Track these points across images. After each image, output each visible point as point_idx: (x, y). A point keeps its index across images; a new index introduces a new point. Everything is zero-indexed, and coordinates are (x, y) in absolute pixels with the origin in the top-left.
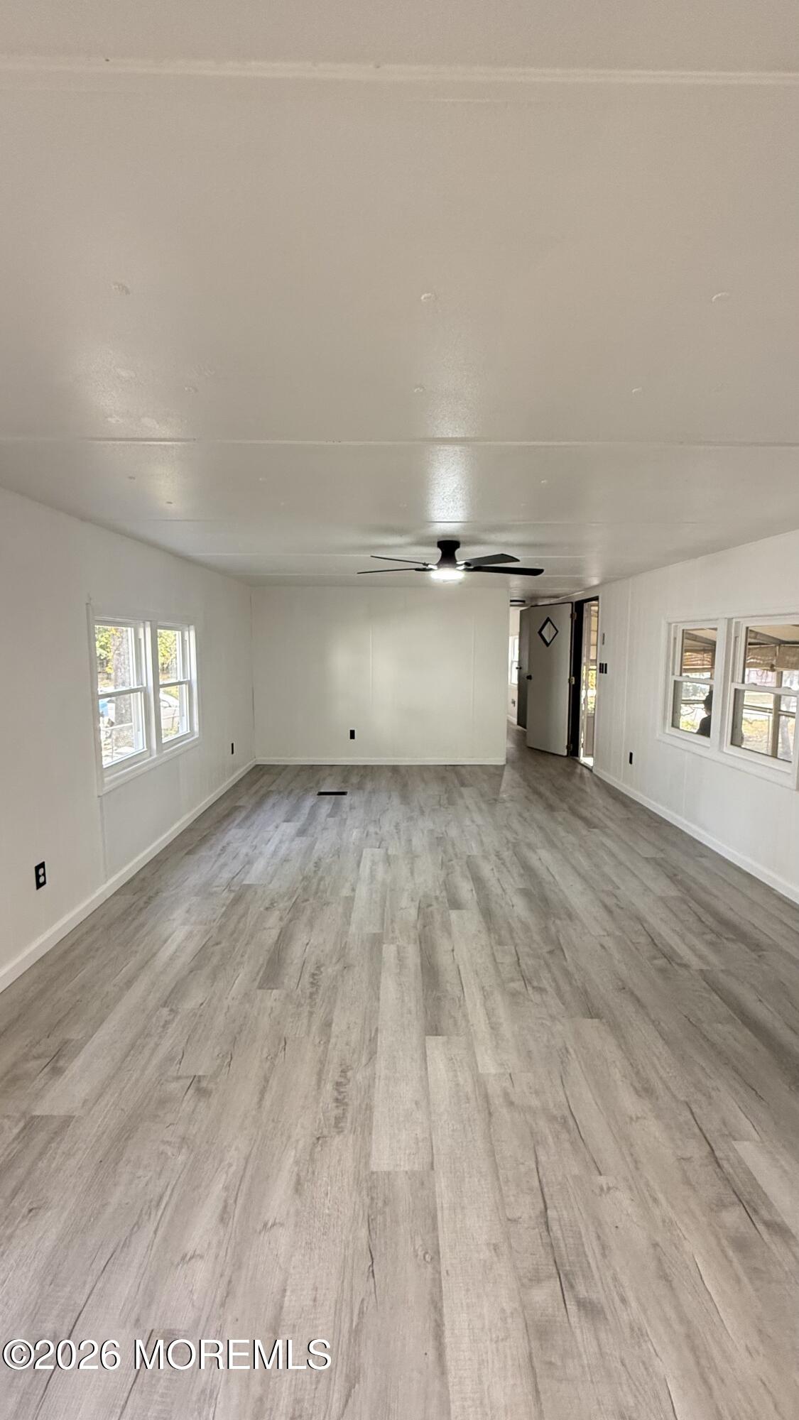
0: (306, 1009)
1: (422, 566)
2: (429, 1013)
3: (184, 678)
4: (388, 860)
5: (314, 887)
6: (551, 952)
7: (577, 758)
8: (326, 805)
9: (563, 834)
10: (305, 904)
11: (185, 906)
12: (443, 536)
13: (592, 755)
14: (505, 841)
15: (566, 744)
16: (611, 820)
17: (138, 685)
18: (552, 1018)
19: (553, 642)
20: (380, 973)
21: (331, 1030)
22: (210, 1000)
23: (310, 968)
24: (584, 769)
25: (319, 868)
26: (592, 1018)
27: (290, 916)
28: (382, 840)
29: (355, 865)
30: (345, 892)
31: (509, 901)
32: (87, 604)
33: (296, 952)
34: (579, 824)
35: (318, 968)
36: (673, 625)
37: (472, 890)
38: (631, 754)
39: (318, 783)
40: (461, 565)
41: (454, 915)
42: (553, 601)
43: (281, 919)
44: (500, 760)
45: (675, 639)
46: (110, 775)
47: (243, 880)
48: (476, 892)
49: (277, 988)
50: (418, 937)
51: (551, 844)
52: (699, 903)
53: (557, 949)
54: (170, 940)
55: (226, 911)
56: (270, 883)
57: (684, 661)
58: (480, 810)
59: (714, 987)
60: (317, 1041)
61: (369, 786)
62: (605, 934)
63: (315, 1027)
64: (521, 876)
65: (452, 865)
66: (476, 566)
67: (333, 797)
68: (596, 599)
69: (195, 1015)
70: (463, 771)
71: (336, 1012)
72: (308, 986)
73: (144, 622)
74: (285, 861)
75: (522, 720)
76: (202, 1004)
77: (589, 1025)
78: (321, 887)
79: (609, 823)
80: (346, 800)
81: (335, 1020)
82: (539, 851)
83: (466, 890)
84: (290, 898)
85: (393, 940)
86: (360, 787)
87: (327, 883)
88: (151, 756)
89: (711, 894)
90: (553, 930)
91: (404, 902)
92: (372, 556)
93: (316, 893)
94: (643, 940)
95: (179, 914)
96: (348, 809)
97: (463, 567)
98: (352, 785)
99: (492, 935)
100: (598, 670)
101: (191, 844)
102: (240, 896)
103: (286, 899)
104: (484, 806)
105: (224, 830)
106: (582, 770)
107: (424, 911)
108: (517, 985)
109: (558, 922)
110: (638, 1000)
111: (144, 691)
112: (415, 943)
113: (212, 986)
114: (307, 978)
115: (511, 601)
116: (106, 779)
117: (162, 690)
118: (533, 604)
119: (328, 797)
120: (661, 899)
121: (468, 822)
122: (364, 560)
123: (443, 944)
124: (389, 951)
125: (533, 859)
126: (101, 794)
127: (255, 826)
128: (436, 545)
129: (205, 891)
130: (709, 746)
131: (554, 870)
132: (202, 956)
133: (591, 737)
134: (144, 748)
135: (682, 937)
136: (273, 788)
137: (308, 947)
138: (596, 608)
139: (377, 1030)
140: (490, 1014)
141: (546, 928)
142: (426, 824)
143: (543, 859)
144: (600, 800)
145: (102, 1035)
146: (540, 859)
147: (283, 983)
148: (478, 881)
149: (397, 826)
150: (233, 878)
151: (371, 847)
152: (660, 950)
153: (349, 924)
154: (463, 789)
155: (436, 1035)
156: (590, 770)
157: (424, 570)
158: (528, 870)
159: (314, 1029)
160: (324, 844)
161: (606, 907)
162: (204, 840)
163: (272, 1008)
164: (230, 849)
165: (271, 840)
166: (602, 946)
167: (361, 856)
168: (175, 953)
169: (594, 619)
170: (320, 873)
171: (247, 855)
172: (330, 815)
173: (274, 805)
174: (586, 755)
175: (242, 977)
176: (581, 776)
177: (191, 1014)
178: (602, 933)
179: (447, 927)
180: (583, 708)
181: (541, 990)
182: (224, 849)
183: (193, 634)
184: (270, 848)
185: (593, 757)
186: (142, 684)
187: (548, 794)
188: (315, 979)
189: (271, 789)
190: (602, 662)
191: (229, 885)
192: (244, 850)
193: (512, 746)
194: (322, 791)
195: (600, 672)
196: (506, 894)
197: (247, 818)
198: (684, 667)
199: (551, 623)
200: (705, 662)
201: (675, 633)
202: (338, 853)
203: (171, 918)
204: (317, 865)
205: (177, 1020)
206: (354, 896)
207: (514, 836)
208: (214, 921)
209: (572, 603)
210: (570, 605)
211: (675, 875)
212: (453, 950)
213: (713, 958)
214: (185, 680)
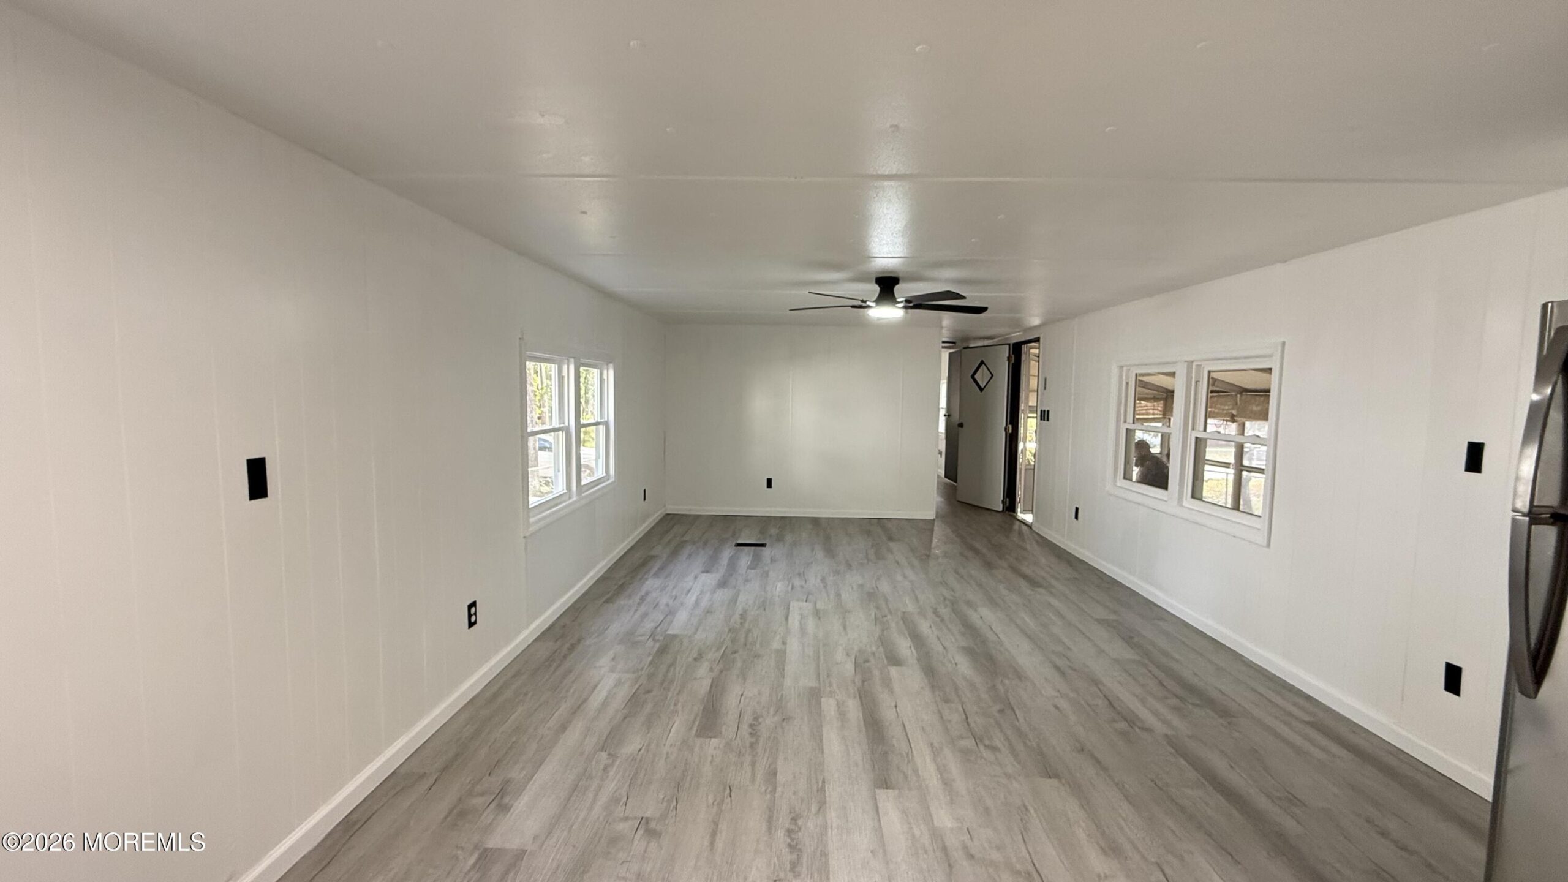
0: (748, 759)
1: (859, 303)
2: (876, 767)
3: (601, 418)
4: (817, 614)
5: (742, 640)
6: (1001, 711)
7: (1015, 514)
8: (746, 557)
9: (1005, 592)
10: (735, 655)
11: (611, 654)
12: (883, 272)
13: (1032, 511)
14: (942, 599)
15: (1002, 498)
16: (1057, 579)
17: (560, 424)
18: (1008, 776)
19: (986, 387)
20: (822, 726)
21: (776, 779)
22: (649, 745)
23: (748, 719)
24: (1022, 524)
25: (745, 620)
26: (1050, 777)
27: (721, 666)
28: (809, 594)
29: (783, 619)
30: (776, 645)
31: (952, 659)
32: (520, 339)
33: (731, 702)
34: (1023, 584)
35: (756, 719)
36: (1125, 369)
37: (910, 647)
38: (1077, 509)
39: (734, 534)
40: (901, 302)
41: (893, 671)
42: (987, 342)
43: (711, 670)
44: (931, 515)
45: (1127, 383)
46: (534, 516)
47: (666, 631)
48: (915, 649)
49: (715, 737)
50: (857, 692)
51: (993, 602)
52: (1159, 666)
53: (1007, 707)
54: (599, 686)
55: (653, 660)
56: (695, 633)
57: (1137, 409)
58: (913, 567)
59: (1181, 752)
60: (763, 789)
61: (789, 538)
62: (1059, 695)
63: (759, 775)
64: (963, 634)
65: (887, 621)
66: (915, 304)
67: (753, 548)
68: (1037, 340)
69: (634, 759)
70: (889, 525)
71: (780, 762)
72: (747, 736)
73: (568, 360)
74: (708, 612)
75: (951, 470)
76: (640, 750)
77: (1048, 785)
78: (750, 639)
79: (1053, 582)
80: (766, 552)
81: (779, 769)
82: (980, 609)
83: (904, 647)
84: (718, 649)
85: (832, 694)
86: (780, 539)
87: (755, 635)
88: (570, 498)
89: (1173, 659)
90: (1000, 687)
91: (839, 656)
92: (810, 293)
93: (745, 645)
94: (1101, 702)
95: (604, 662)
96: (769, 561)
97: (901, 305)
98: (771, 536)
99: (937, 693)
100: (1039, 418)
101: (609, 592)
102: (666, 647)
103: (714, 650)
104: (916, 562)
105: (641, 579)
106: (1020, 526)
107: (861, 664)
108: (969, 743)
109: (1007, 682)
110: (1098, 762)
111: (566, 430)
112: (855, 697)
113: (648, 733)
114: (745, 729)
115: (944, 342)
116: (532, 520)
117: (583, 430)
118: (965, 345)
119: (746, 548)
120: (1116, 661)
121: (899, 578)
122: (802, 296)
123: (885, 701)
124: (829, 706)
125: (974, 617)
126: (527, 534)
127: (672, 577)
128: (874, 280)
129: (629, 639)
130: (1165, 499)
131: (997, 628)
132: (634, 702)
133: (1030, 489)
134: (563, 490)
135: (1143, 701)
136: (687, 538)
137: (742, 698)
138: (1036, 351)
139: (824, 782)
140: (941, 770)
141: (994, 687)
142: (854, 578)
143: (985, 616)
144: (1044, 559)
145: (544, 775)
146: (981, 617)
147: (721, 733)
148: (917, 638)
149: (823, 580)
150: (656, 628)
151: (798, 600)
152: (1119, 713)
153: (783, 677)
154: (891, 544)
155: (887, 788)
156: (1029, 526)
157: (860, 307)
158: (969, 629)
159: (759, 777)
160: (748, 596)
161: (1057, 668)
162: (622, 588)
163: (712, 756)
164: (649, 599)
165: (692, 591)
166: (1057, 708)
167: (788, 609)
168: (606, 699)
169: (1034, 364)
170: (747, 625)
171: (667, 605)
172: (750, 568)
173: (690, 555)
174: (1024, 511)
175: (678, 728)
176: (1020, 533)
177: (630, 759)
178: (1056, 694)
179: (887, 682)
180: (1020, 460)
181: (994, 749)
182: (642, 599)
183: (611, 372)
184: (692, 599)
185: (1032, 513)
186: (564, 423)
187: (984, 551)
188: (754, 730)
189: (685, 538)
190: (1043, 409)
191: (652, 635)
192: (664, 600)
193: (942, 500)
194: (740, 542)
195: (1041, 419)
196: (947, 651)
197: (662, 568)
198: (1137, 417)
199: (985, 365)
200: (1156, 412)
201: (1127, 377)
202: (763, 605)
203: (597, 665)
204: (743, 616)
205: (617, 763)
206: (786, 649)
207: (953, 593)
208: (642, 669)
209: (1009, 345)
210: (1008, 346)
211: (1131, 638)
212: (896, 706)
213: (1176, 721)
214: (603, 420)
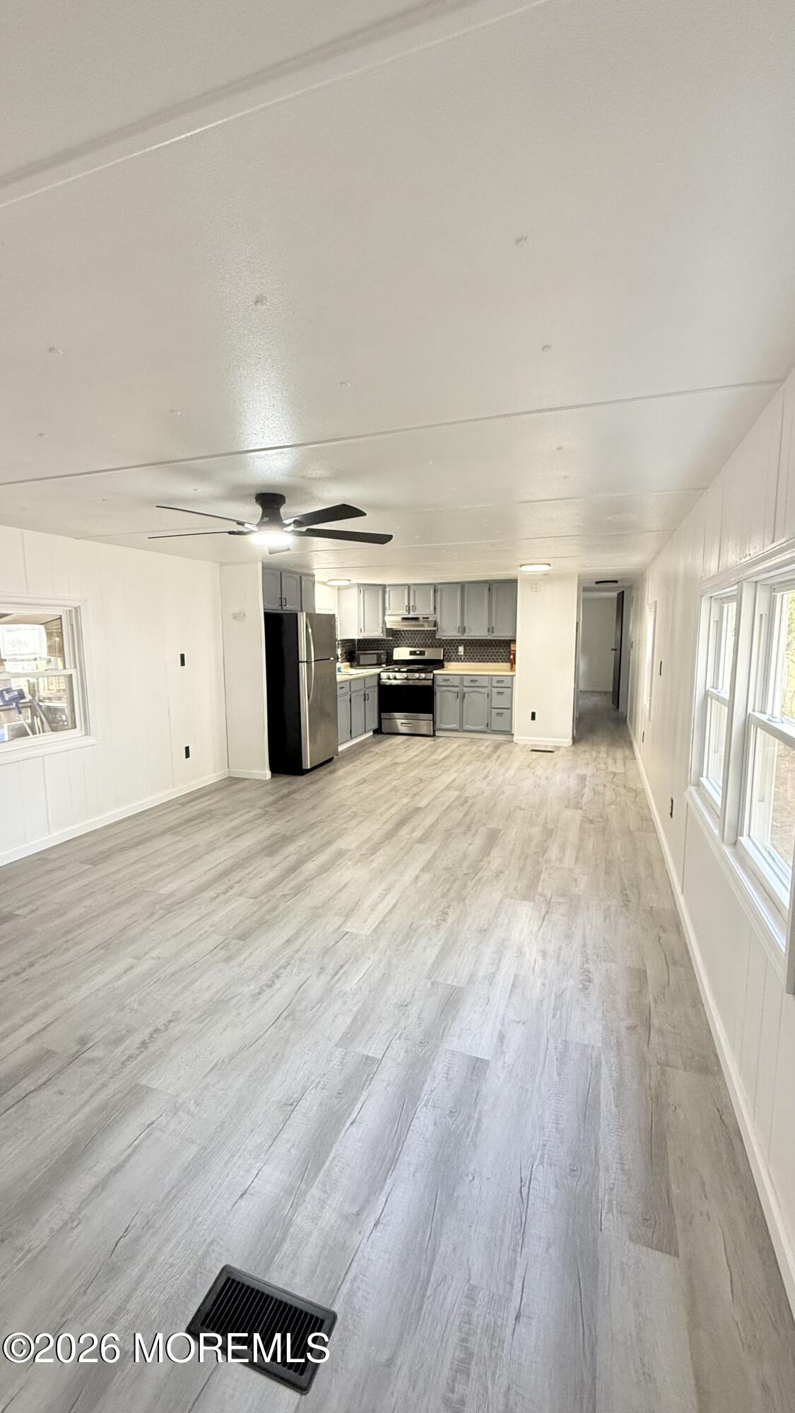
5: (455, 886)
10: (468, 872)
11: (582, 887)
25: (444, 910)
27: (481, 864)
30: (427, 876)
33: (479, 841)
35: (466, 833)
43: (489, 862)
56: (502, 899)
78: (447, 886)
84: (480, 879)
87: (440, 890)
91: (377, 863)
93: (455, 880)
103: (484, 879)
150: (547, 912)
153: (436, 852)
159: (473, 814)
167: (379, 924)
206: (420, 872)
